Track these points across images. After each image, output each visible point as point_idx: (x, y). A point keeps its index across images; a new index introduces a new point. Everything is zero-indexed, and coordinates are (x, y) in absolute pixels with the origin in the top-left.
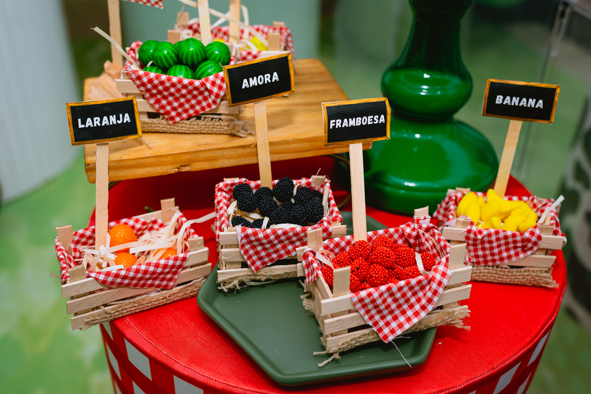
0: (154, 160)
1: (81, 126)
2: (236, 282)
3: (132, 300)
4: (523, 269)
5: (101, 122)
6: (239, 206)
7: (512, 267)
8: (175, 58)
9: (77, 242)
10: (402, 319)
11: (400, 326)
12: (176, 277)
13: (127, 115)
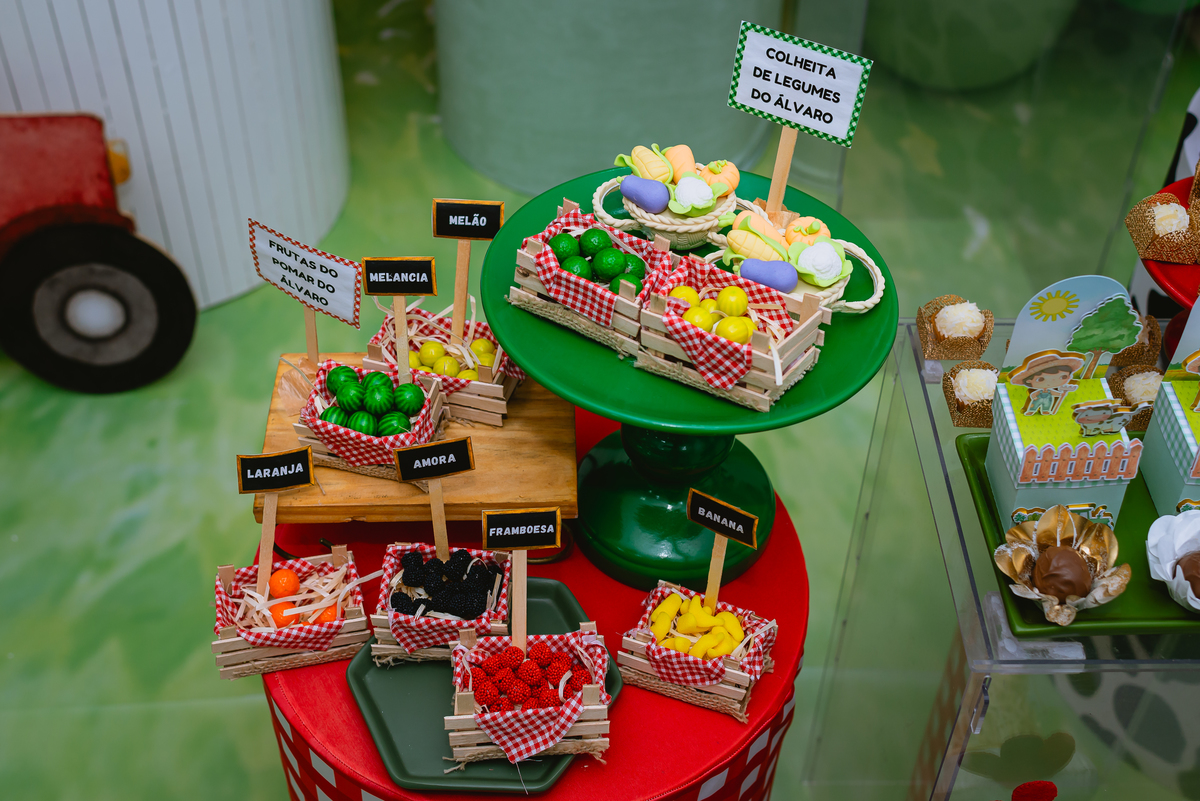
0: (325, 509)
1: (250, 476)
2: (390, 659)
3: (284, 658)
4: (712, 696)
5: (271, 474)
6: (406, 581)
7: (698, 690)
8: (360, 404)
9: (238, 581)
10: (531, 743)
11: (528, 750)
12: (331, 641)
13: (299, 465)
